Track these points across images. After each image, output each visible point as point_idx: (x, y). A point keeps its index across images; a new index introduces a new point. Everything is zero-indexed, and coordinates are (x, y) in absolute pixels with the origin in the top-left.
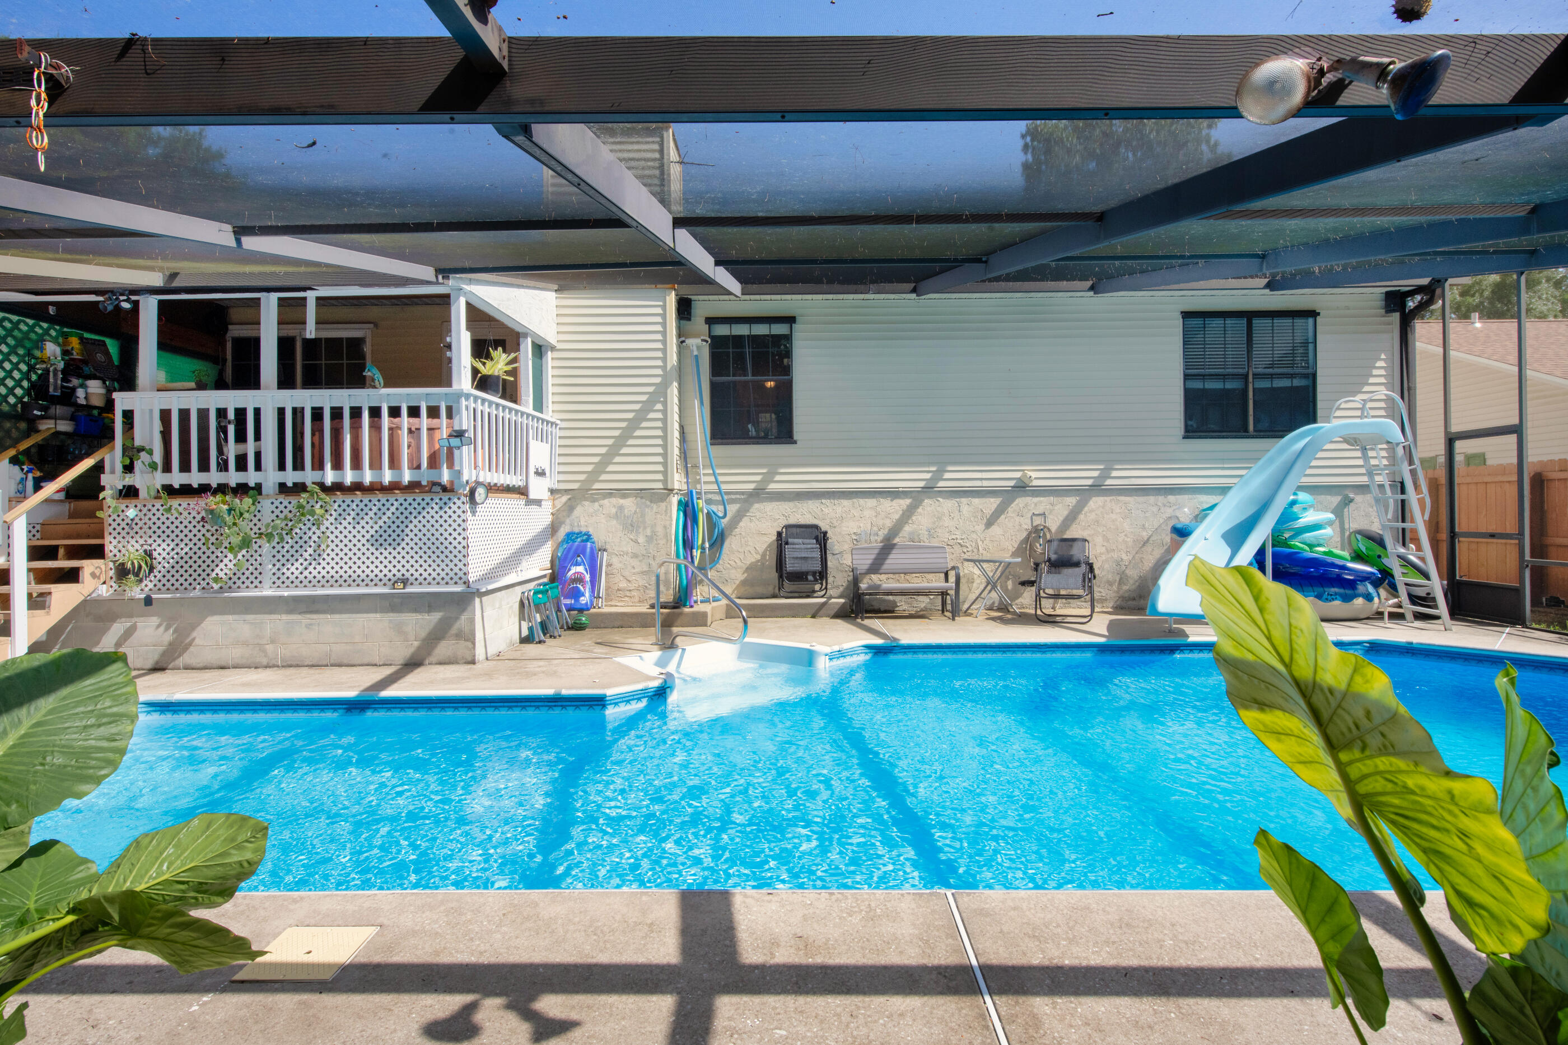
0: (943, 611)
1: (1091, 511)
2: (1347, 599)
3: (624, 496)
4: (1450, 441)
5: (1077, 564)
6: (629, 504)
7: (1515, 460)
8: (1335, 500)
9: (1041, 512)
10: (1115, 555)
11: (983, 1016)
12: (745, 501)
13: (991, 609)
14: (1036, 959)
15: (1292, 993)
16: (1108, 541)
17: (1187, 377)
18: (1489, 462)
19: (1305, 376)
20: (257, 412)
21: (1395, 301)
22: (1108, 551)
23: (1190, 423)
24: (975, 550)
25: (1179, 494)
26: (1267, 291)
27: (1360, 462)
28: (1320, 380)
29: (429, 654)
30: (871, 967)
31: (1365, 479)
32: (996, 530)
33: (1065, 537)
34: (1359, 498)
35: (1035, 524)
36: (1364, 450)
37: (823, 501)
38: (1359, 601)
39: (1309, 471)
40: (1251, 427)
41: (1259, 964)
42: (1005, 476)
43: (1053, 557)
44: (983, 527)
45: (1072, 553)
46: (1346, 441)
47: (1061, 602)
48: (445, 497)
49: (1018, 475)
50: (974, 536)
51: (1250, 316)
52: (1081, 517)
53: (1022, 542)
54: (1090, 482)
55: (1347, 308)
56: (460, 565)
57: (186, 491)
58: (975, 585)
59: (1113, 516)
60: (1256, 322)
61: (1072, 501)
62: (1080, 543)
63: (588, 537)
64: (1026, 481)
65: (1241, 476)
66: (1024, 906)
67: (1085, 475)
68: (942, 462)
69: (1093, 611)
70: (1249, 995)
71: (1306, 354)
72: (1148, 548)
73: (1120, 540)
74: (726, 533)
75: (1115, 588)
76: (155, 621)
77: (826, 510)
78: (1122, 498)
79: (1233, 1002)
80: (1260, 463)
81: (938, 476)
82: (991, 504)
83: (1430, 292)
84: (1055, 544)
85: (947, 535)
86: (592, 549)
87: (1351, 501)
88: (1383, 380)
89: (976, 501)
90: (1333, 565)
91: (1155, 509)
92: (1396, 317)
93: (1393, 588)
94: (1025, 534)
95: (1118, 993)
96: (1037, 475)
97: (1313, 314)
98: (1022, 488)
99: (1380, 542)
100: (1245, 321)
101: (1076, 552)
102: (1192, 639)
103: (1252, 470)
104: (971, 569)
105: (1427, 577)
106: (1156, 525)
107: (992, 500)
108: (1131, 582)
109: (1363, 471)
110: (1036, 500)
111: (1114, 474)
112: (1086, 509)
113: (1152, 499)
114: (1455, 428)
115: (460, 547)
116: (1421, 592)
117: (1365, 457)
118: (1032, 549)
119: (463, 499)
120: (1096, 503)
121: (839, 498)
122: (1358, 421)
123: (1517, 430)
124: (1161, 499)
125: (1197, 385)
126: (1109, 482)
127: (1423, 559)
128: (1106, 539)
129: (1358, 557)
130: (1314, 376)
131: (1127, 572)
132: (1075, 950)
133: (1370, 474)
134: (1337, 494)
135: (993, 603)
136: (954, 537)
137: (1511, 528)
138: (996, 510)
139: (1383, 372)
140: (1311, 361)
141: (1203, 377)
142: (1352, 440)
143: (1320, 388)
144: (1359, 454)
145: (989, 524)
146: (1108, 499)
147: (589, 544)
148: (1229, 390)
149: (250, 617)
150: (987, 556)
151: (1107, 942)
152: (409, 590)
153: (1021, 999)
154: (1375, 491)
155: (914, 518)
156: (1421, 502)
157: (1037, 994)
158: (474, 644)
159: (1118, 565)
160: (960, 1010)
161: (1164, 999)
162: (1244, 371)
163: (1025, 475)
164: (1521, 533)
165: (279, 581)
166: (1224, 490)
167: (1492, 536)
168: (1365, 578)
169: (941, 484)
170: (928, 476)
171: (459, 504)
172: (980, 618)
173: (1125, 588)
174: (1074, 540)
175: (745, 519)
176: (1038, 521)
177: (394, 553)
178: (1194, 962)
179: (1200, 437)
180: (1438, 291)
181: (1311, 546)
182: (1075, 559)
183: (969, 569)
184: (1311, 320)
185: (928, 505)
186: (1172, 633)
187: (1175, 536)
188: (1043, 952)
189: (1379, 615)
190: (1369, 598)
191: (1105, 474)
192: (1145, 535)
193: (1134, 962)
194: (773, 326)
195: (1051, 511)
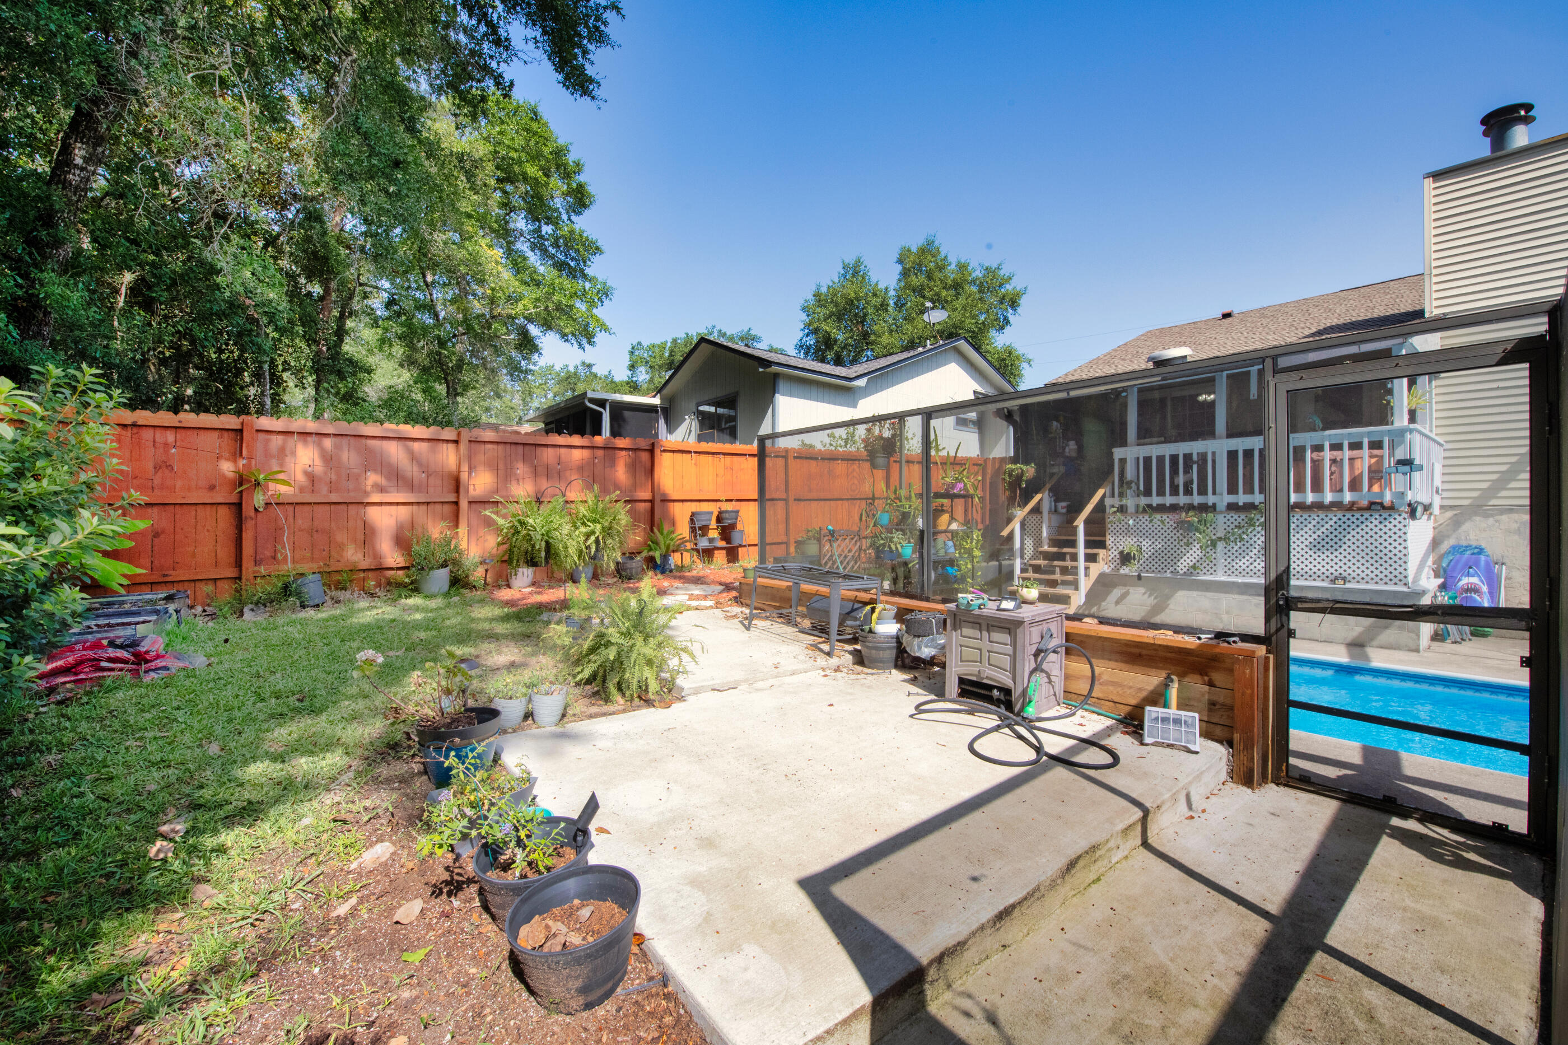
20: (1214, 453)
29: (1372, 639)
48: (1385, 515)
56: (1401, 570)
57: (1161, 508)
63: (1481, 551)
76: (1142, 590)
86: (1487, 563)
115: (1399, 555)
119: (1404, 515)
147: (1483, 558)
149: (1209, 594)
152: (1348, 585)
158: (1418, 636)
165: (1229, 570)
171: (1396, 521)
177: (1332, 557)
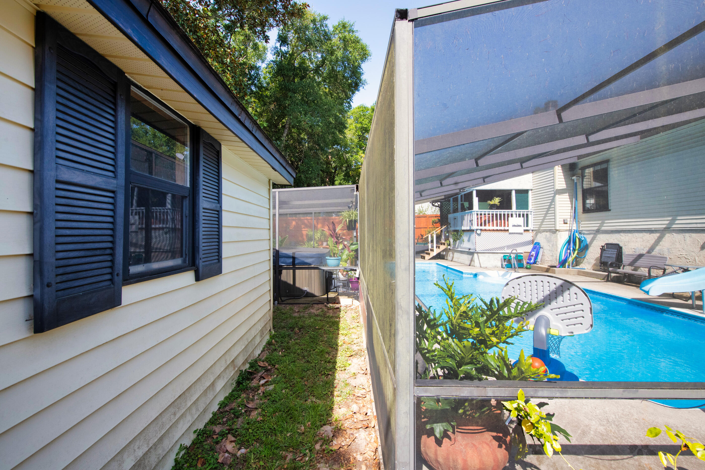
3: (547, 232)
6: (548, 234)
12: (594, 234)
37: (621, 234)
63: (539, 243)
68: (674, 216)
74: (589, 245)
77: (622, 238)
81: (672, 222)
86: (539, 247)
119: (475, 233)
121: (627, 233)
145: (702, 248)
152: (470, 251)
155: (661, 243)
169: (674, 226)
170: (667, 222)
175: (595, 240)
185: (668, 237)
194: (602, 165)
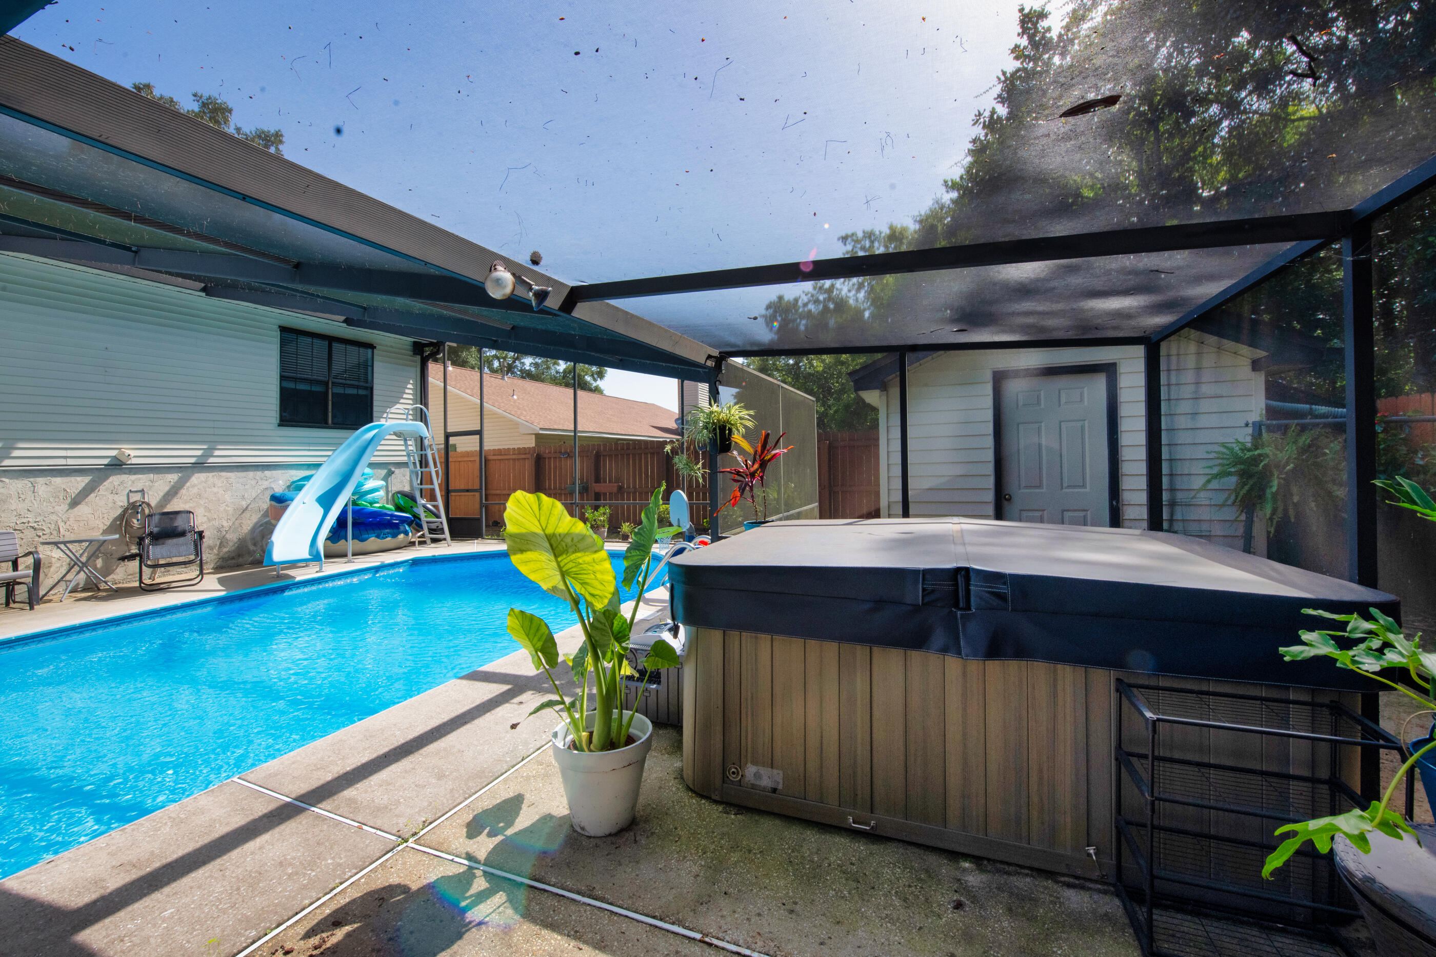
0: (7, 604)
1: (194, 486)
2: (395, 536)
4: (447, 436)
5: (183, 534)
7: (478, 449)
8: (383, 472)
9: (140, 489)
10: (216, 523)
11: (319, 816)
13: (74, 591)
14: (329, 777)
15: (466, 723)
16: (210, 511)
17: (283, 378)
18: (458, 450)
19: (366, 388)
21: (418, 348)
22: (209, 520)
23: (284, 414)
24: (55, 533)
25: (275, 469)
26: (345, 325)
27: (403, 448)
28: (375, 392)
30: (210, 843)
31: (406, 458)
32: (83, 509)
33: (166, 510)
34: (397, 471)
35: (131, 501)
36: (405, 440)
38: (402, 536)
39: (376, 453)
40: (330, 421)
41: (445, 720)
42: (100, 454)
43: (156, 530)
44: (67, 507)
45: (176, 524)
46: (395, 434)
47: (160, 571)
49: (114, 453)
50: (54, 517)
51: (331, 340)
52: (183, 491)
53: (115, 520)
54: (193, 460)
55: (391, 347)
58: (52, 569)
59: (215, 490)
60: (335, 345)
61: (173, 477)
62: (184, 515)
64: (123, 459)
65: (329, 456)
66: (299, 758)
67: (188, 453)
69: (201, 573)
70: (449, 733)
71: (366, 374)
72: (247, 514)
73: (222, 509)
75: (215, 551)
78: (224, 474)
79: (443, 739)
80: (343, 446)
82: (80, 482)
83: (437, 347)
84: (156, 519)
85: (14, 519)
87: (393, 473)
88: (411, 397)
89: (58, 481)
90: (386, 515)
91: (253, 482)
92: (418, 358)
93: (419, 527)
94: (119, 511)
95: (387, 766)
96: (135, 454)
97: (371, 347)
98: (117, 466)
99: (414, 499)
100: (326, 343)
101: (179, 523)
102: (298, 579)
103: (337, 452)
104: (49, 553)
105: (438, 516)
106: (254, 495)
107: (79, 479)
108: (231, 544)
109: (404, 453)
110: (133, 477)
111: (217, 453)
112: (188, 484)
113: (251, 474)
114: (449, 430)
116: (433, 526)
117: (406, 445)
118: (128, 524)
120: (198, 479)
122: (404, 422)
123: (479, 433)
124: (259, 474)
125: (291, 385)
126: (211, 460)
127: (436, 507)
128: (208, 510)
129: (399, 508)
130: (372, 389)
131: (228, 536)
132: (349, 761)
133: (408, 455)
134: (384, 468)
135: (78, 584)
136: (25, 520)
137: (477, 487)
138: (84, 489)
139: (411, 392)
140: (370, 378)
141: (295, 380)
142: (398, 434)
143: (375, 397)
144: (402, 442)
145: (75, 503)
146: (211, 475)
148: (313, 392)
150: (69, 537)
151: (365, 749)
153: (335, 797)
154: (411, 466)
156: (437, 472)
157: (343, 790)
159: (219, 531)
160: (300, 823)
161: (412, 755)
162: (326, 379)
163: (123, 454)
164: (481, 489)
166: (317, 466)
167: (468, 491)
168: (403, 520)
169: (7, 462)
172: (65, 601)
173: (225, 550)
174: (177, 513)
176: (135, 498)
178: (416, 734)
179: (292, 426)
180: (441, 348)
181: (371, 503)
182: (180, 529)
183: (46, 553)
184: (370, 351)
186: (279, 577)
187: (274, 503)
188: (330, 772)
189: (412, 544)
190: (406, 533)
191: (208, 453)
192: (244, 504)
193: (386, 749)
195: (151, 487)
